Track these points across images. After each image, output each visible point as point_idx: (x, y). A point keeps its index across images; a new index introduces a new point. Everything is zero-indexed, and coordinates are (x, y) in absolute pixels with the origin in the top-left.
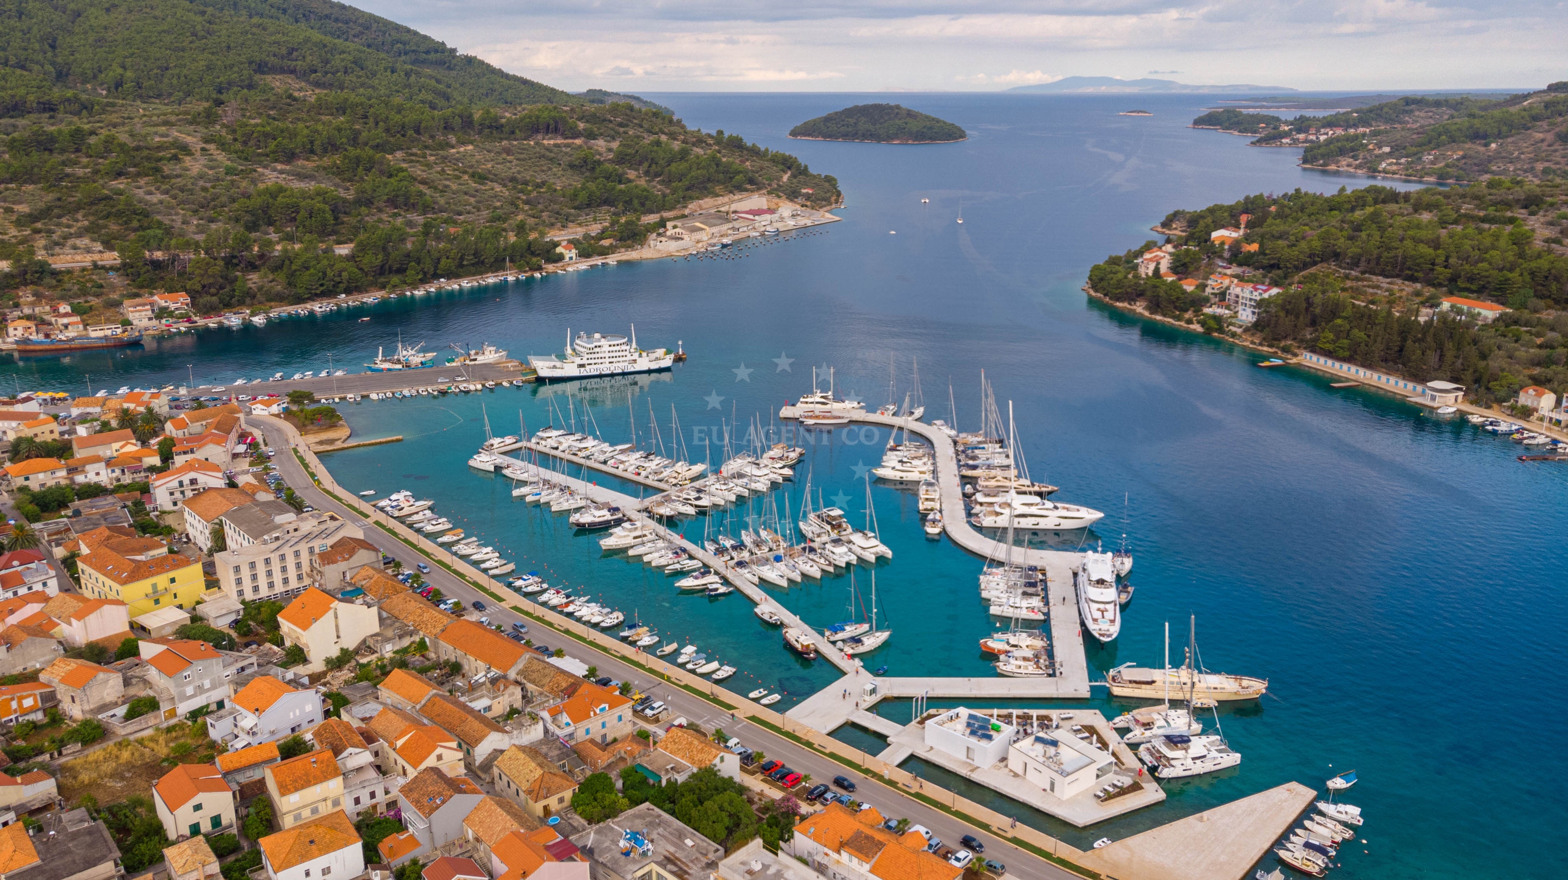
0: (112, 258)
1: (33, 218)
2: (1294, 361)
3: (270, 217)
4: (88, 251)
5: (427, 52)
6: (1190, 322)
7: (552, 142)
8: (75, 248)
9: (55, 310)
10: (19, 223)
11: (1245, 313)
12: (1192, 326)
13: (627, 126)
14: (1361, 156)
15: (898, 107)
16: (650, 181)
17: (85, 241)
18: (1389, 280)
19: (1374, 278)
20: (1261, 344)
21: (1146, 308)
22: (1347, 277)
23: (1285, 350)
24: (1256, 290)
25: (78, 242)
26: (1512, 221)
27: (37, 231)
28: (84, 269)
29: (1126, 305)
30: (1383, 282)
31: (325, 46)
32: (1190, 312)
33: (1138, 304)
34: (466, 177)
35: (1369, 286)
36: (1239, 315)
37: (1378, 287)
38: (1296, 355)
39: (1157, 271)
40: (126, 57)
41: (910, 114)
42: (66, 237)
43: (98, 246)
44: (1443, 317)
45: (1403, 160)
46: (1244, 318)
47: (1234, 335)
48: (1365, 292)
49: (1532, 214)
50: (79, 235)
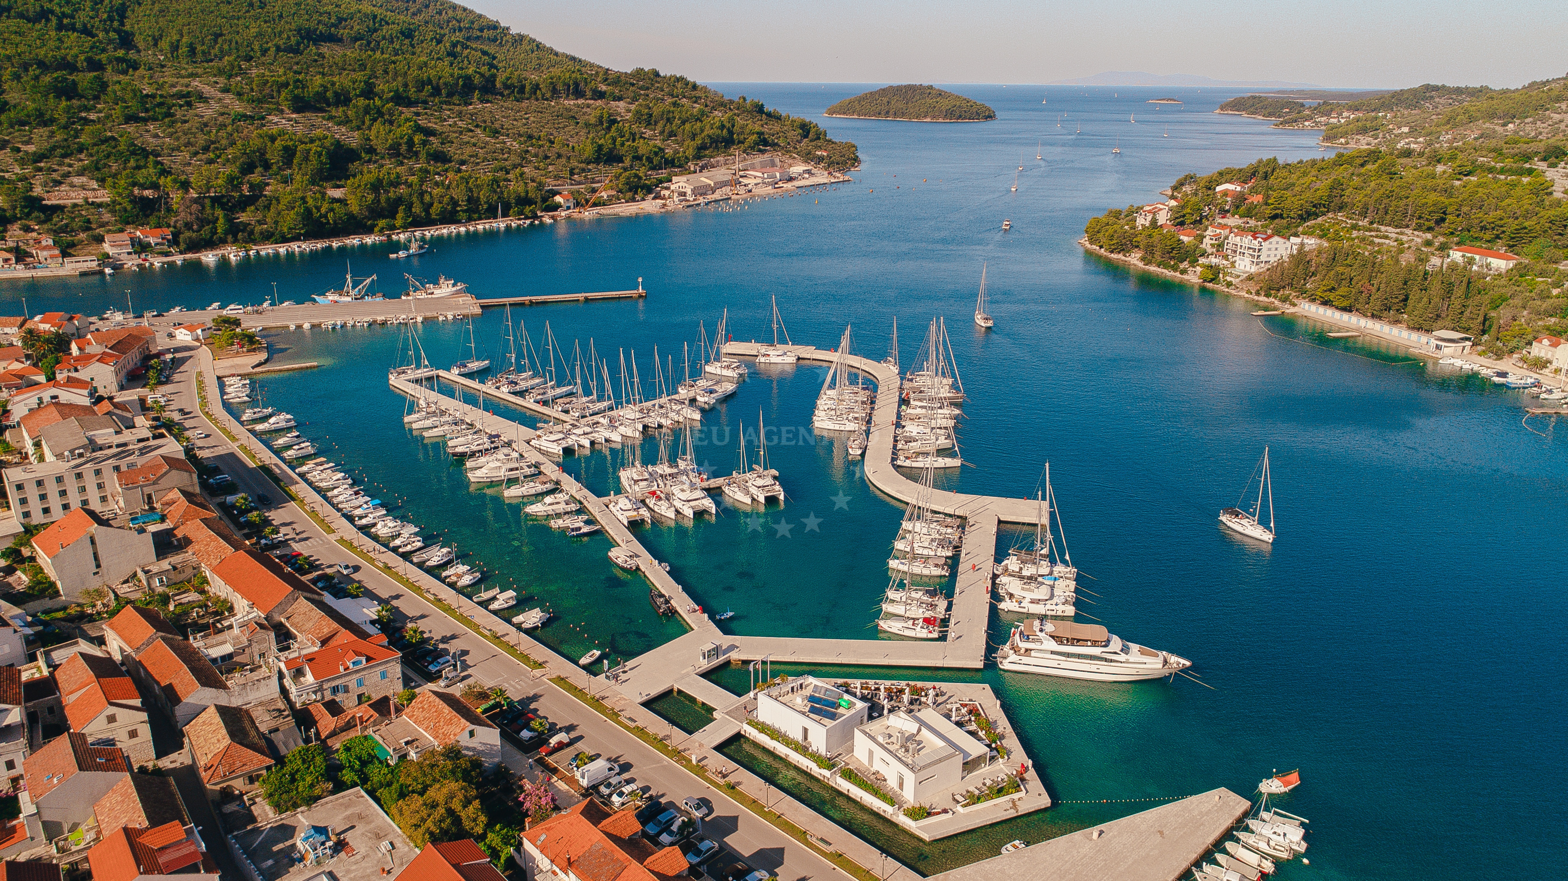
0: (104, 196)
1: (39, 157)
2: (1292, 310)
3: (266, 161)
4: (83, 188)
5: (481, 30)
6: (1184, 272)
7: (572, 103)
8: (72, 186)
9: (38, 242)
10: (22, 163)
11: (1242, 264)
12: (1185, 277)
13: (648, 89)
14: (1381, 136)
15: (931, 87)
16: (664, 140)
17: (84, 179)
18: (1398, 230)
19: (1383, 228)
20: (1258, 293)
21: (1143, 259)
22: (1354, 227)
23: (1284, 300)
24: (1255, 238)
25: (77, 180)
26: (1530, 172)
27: (40, 169)
28: (75, 205)
29: (1121, 256)
30: (1391, 231)
31: (375, 17)
32: (1186, 263)
33: (1133, 255)
34: (479, 131)
35: (1377, 237)
36: (1237, 265)
37: (1387, 237)
38: (1294, 305)
39: (1154, 222)
40: (184, 25)
41: (940, 94)
42: (67, 175)
43: (95, 185)
44: (1453, 267)
45: (1421, 139)
46: (1242, 267)
47: (1229, 284)
48: (1372, 241)
49: (1553, 165)
50: (80, 173)
